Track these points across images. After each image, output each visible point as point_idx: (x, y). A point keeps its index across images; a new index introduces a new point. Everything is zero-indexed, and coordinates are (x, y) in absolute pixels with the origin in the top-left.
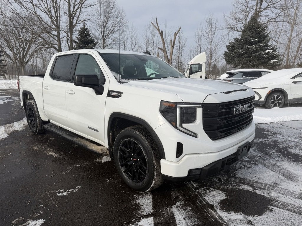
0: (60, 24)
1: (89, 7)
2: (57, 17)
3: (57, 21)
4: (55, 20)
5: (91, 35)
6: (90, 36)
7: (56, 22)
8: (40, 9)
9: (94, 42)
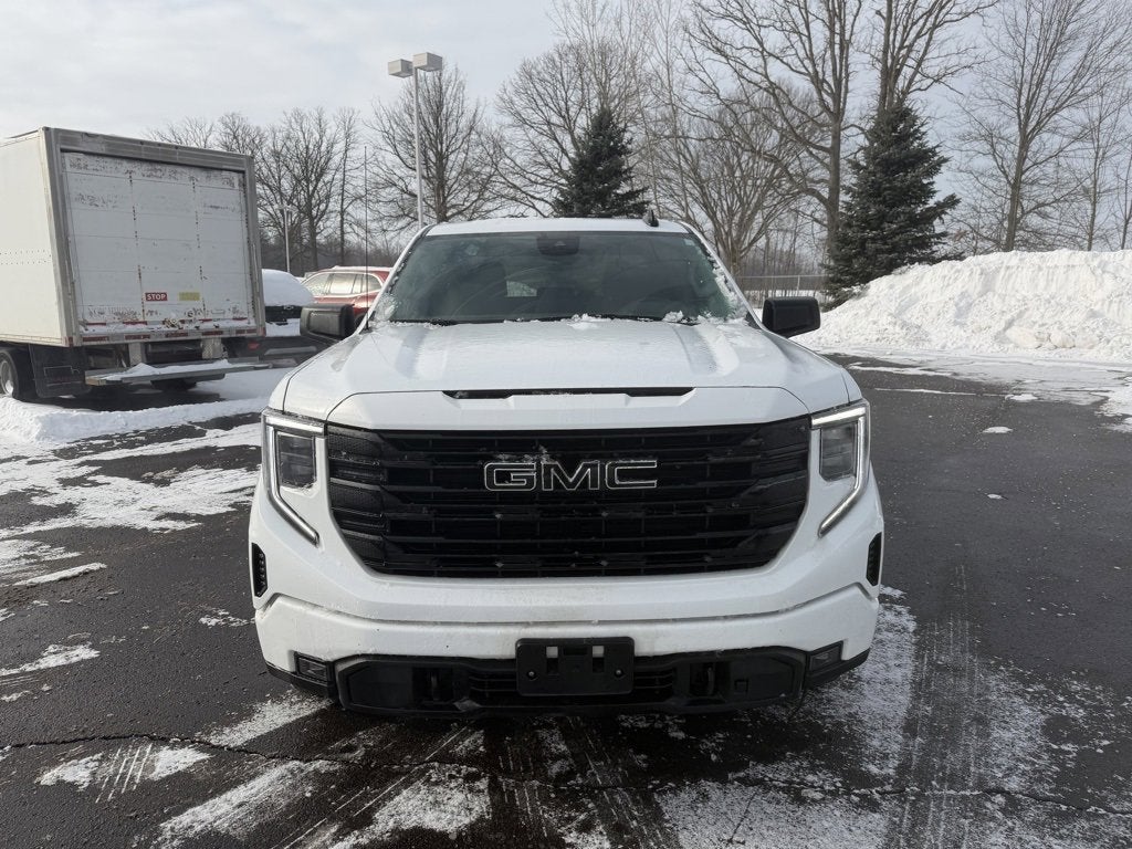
0: (845, 104)
1: (967, 15)
2: (838, 82)
3: (837, 97)
4: (832, 95)
5: (924, 133)
6: (920, 138)
7: (834, 101)
8: (787, 64)
9: (936, 158)
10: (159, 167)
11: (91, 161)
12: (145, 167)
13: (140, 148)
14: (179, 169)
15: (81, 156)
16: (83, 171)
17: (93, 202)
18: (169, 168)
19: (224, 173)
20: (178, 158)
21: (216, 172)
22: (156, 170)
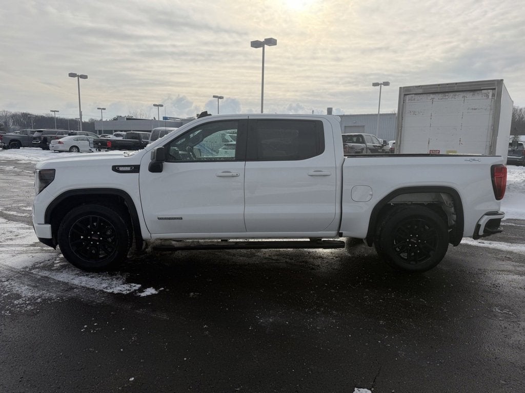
10: (447, 94)
11: (417, 97)
12: (440, 96)
13: (437, 88)
14: (458, 94)
15: (413, 95)
16: (413, 101)
17: (414, 113)
18: (451, 94)
19: (483, 91)
20: (456, 89)
21: (478, 92)
22: (445, 96)
